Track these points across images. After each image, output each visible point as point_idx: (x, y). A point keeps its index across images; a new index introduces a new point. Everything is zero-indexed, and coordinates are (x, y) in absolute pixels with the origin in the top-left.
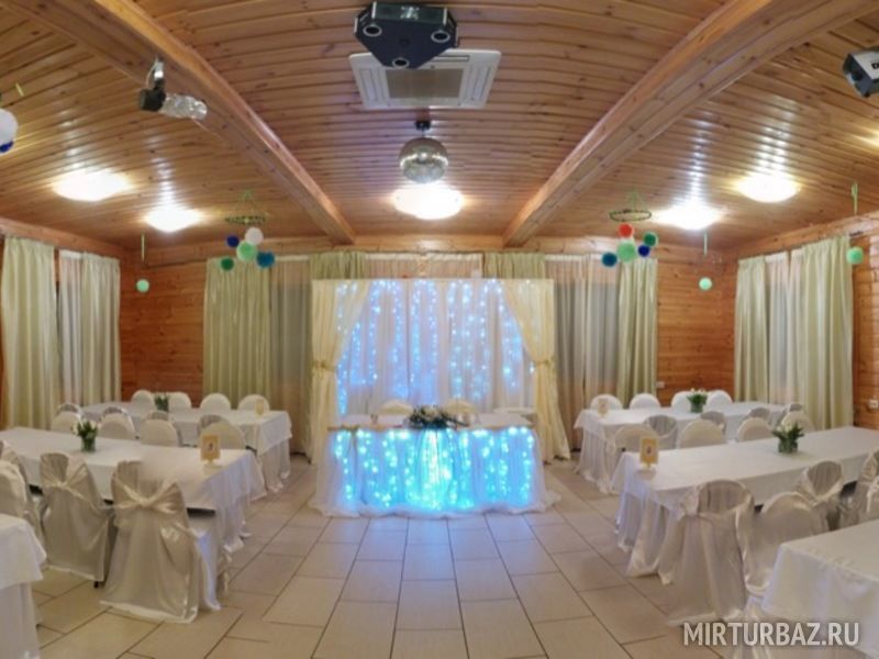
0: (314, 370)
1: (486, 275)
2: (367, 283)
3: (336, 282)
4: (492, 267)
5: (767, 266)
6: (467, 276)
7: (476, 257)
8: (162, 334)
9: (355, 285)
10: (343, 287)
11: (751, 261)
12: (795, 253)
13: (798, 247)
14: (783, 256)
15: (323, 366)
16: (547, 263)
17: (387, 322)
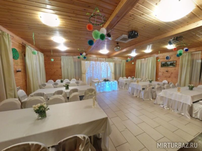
0: (82, 74)
1: (106, 61)
2: (90, 62)
3: (85, 61)
4: (107, 60)
5: (141, 61)
6: (103, 61)
7: (105, 59)
8: (52, 69)
9: (88, 62)
10: (86, 62)
11: (138, 60)
12: (146, 59)
13: (147, 58)
14: (144, 59)
15: (84, 74)
16: (114, 60)
17: (93, 67)
